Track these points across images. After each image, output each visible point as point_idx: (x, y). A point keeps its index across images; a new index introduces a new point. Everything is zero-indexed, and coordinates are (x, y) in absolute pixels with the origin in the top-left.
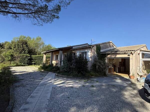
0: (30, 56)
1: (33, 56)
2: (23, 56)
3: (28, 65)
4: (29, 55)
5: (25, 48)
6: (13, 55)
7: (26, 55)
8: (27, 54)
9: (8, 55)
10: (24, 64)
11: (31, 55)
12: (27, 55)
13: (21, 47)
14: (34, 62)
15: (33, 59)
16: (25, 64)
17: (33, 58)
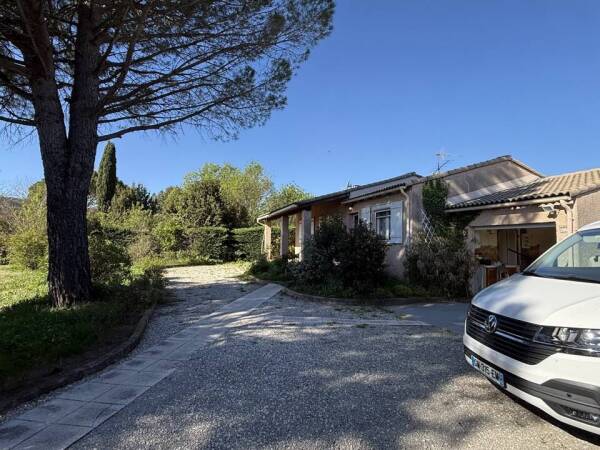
0: (228, 232)
1: (236, 230)
2: (209, 232)
3: (224, 262)
4: (225, 230)
5: (213, 206)
6: (181, 231)
7: (216, 228)
8: (219, 225)
9: (168, 231)
10: (211, 257)
11: (231, 229)
12: (220, 228)
13: (203, 203)
14: (242, 250)
15: (237, 243)
16: (215, 258)
17: (237, 238)
